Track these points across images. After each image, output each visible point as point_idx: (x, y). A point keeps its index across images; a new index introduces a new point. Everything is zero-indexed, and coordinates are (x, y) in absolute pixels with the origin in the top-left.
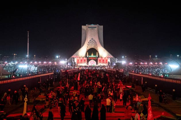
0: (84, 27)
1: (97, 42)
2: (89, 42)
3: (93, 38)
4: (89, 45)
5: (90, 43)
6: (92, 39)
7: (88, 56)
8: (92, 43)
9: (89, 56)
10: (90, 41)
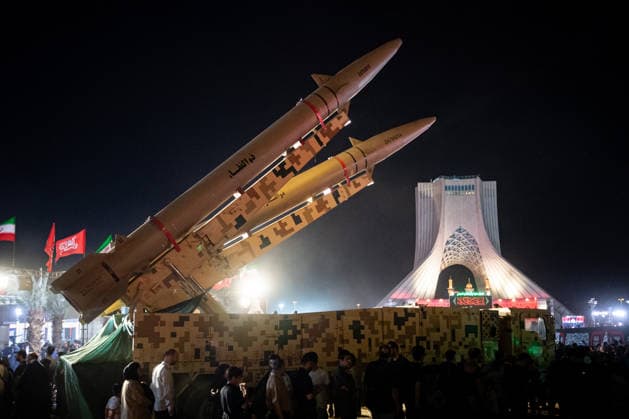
0: (424, 189)
1: (477, 240)
2: (448, 243)
3: (464, 227)
4: (448, 252)
5: (450, 246)
6: (459, 230)
7: (452, 293)
8: (459, 246)
9: (459, 294)
10: (453, 236)
